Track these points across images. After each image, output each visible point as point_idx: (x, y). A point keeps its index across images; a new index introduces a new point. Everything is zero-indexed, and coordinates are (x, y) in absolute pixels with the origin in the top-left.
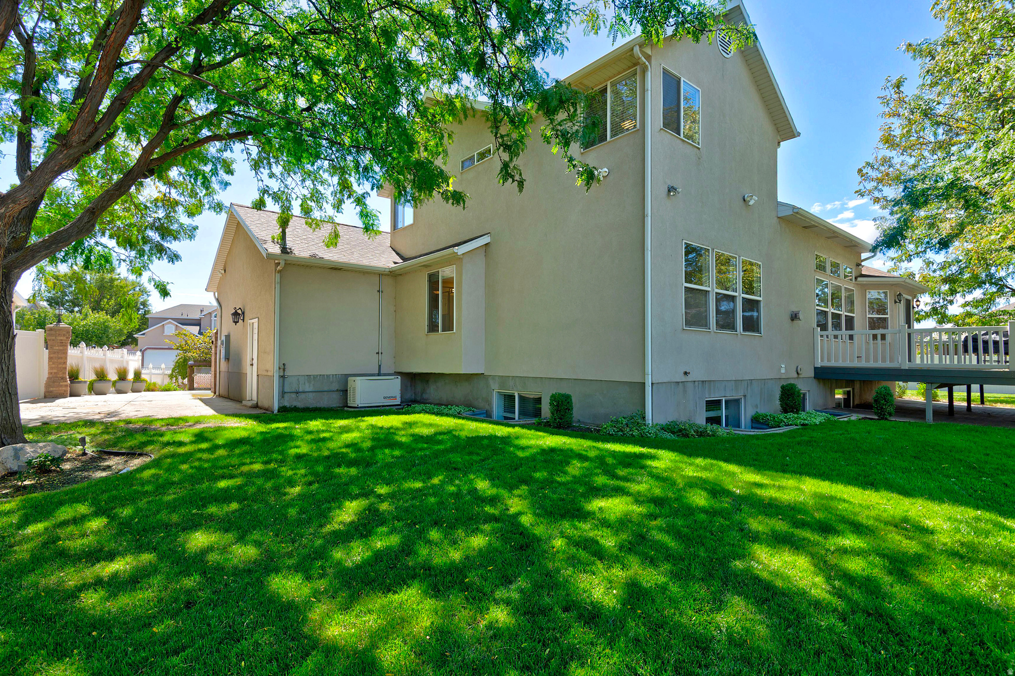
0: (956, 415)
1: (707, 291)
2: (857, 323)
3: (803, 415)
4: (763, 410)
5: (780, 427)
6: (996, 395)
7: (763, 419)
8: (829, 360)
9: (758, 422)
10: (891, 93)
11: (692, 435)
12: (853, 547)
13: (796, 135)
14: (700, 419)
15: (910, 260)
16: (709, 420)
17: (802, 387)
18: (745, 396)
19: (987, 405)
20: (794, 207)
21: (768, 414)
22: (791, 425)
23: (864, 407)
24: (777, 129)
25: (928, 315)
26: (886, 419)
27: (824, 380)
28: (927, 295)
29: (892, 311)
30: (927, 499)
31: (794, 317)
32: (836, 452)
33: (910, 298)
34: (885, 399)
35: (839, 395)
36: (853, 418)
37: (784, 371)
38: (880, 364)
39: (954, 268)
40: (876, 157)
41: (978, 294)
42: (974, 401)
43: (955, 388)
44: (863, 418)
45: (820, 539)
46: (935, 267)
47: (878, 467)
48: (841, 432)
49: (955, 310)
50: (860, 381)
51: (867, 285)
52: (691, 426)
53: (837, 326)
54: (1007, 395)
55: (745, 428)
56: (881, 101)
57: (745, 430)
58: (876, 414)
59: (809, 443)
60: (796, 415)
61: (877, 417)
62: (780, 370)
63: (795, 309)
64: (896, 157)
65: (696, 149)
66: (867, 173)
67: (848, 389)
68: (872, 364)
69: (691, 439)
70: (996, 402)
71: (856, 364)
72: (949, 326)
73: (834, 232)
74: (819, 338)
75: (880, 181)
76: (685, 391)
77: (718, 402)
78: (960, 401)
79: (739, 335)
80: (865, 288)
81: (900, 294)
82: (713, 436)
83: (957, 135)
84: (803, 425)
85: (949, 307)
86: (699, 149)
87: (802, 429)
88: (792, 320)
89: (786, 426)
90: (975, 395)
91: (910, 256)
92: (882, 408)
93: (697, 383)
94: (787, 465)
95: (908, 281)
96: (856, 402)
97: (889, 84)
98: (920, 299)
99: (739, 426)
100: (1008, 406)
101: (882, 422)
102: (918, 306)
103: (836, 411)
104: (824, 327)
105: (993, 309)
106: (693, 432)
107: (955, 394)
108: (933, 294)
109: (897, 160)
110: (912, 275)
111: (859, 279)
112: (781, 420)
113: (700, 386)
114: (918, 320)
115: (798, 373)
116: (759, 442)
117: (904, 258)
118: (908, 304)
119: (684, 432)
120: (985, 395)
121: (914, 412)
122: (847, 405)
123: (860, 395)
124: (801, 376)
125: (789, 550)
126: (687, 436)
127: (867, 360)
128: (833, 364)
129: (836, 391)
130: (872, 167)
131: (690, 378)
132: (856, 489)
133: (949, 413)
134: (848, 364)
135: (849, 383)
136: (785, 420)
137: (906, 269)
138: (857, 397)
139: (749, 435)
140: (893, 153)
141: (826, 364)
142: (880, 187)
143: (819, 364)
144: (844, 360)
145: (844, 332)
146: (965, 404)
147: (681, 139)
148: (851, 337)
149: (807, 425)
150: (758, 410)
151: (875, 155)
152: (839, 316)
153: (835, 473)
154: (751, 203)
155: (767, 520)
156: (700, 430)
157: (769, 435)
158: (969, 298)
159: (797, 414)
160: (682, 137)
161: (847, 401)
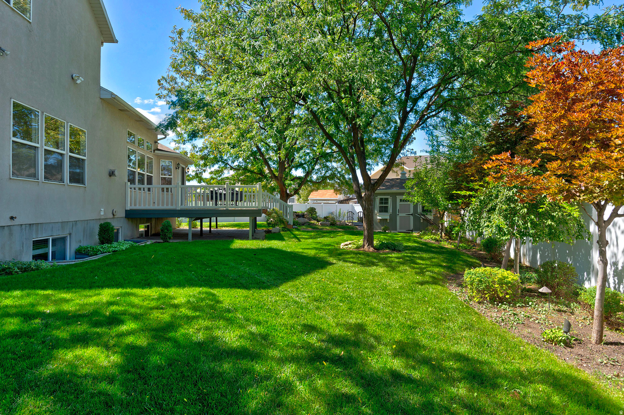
0: (204, 236)
1: (36, 147)
2: (154, 180)
3: (115, 244)
4: (85, 244)
5: (97, 255)
6: (223, 223)
7: (84, 251)
8: (135, 205)
9: (80, 253)
10: (176, 36)
11: (16, 272)
12: (128, 330)
13: (115, 41)
14: (27, 258)
15: (184, 144)
16: (35, 257)
17: (115, 225)
18: (70, 234)
19: (219, 229)
20: (112, 94)
21: (89, 246)
22: (105, 252)
23: (156, 235)
24: (101, 31)
25: (193, 178)
26: (168, 242)
27: (132, 219)
28: (193, 166)
29: (174, 174)
30: (177, 287)
31: (112, 174)
32: (132, 267)
33: (184, 166)
34: (167, 229)
35: (142, 228)
36: (148, 243)
37: (103, 213)
38: (165, 207)
39: (206, 152)
40: (168, 75)
41: (216, 167)
42: (213, 227)
43: (203, 220)
44: (155, 243)
45: (107, 330)
46: (197, 149)
47: (155, 273)
48: (138, 253)
49: (206, 175)
50: (155, 218)
51: (161, 156)
52: (15, 264)
53: (141, 181)
54: (228, 223)
55: (70, 259)
56: (170, 39)
57: (70, 260)
58: (162, 239)
59: (115, 264)
60: (109, 245)
61: (162, 241)
62: (100, 213)
63: (112, 168)
64: (178, 79)
65: (26, 22)
66: (163, 84)
67: (148, 224)
68: (161, 207)
69: (14, 276)
70: (222, 227)
71: (152, 207)
72: (203, 184)
73: (140, 117)
74: (129, 190)
75: (170, 91)
76: (11, 234)
77: (46, 242)
78: (206, 228)
79: (66, 185)
80: (159, 157)
81: (179, 164)
82: (37, 269)
83: (209, 75)
84: (114, 251)
85: (203, 173)
86: (30, 23)
87: (112, 254)
88: (110, 176)
89: (102, 253)
90: (213, 224)
91: (185, 141)
92: (165, 235)
93: (23, 226)
94: (94, 283)
95: (183, 156)
96: (153, 232)
97: (175, 31)
98: (189, 168)
99: (64, 258)
100: (227, 229)
101: (166, 243)
102: (188, 172)
103: (139, 240)
104: (132, 181)
105: (223, 176)
106: (16, 270)
107: (203, 223)
108: (196, 166)
109: (180, 80)
110: (186, 153)
111: (156, 152)
112: (99, 250)
113: (27, 228)
114: (189, 180)
115: (113, 215)
116: (76, 269)
117: (181, 141)
118: (183, 169)
119: (7, 271)
120: (218, 223)
121: (182, 235)
122: (147, 235)
123: (155, 228)
124: (115, 217)
125: (81, 346)
126: (11, 273)
127: (158, 205)
128: (138, 207)
129: (140, 226)
130: (166, 80)
131: (16, 222)
132: (138, 289)
133: (201, 234)
134: (147, 207)
135: (149, 220)
136: (101, 250)
137: (183, 149)
138: (153, 229)
139: (70, 265)
140: (177, 76)
141: (133, 207)
142: (170, 95)
143: (129, 207)
144: (145, 205)
145: (146, 186)
146: (209, 229)
147: (11, 8)
148: (149, 190)
149: (117, 251)
150: (81, 244)
151: (167, 73)
152: (143, 175)
153: (127, 282)
154: (79, 82)
155: (68, 329)
156: (25, 266)
157: (86, 263)
158: (213, 169)
159: (111, 244)
160: (12, 5)
161: (147, 232)
